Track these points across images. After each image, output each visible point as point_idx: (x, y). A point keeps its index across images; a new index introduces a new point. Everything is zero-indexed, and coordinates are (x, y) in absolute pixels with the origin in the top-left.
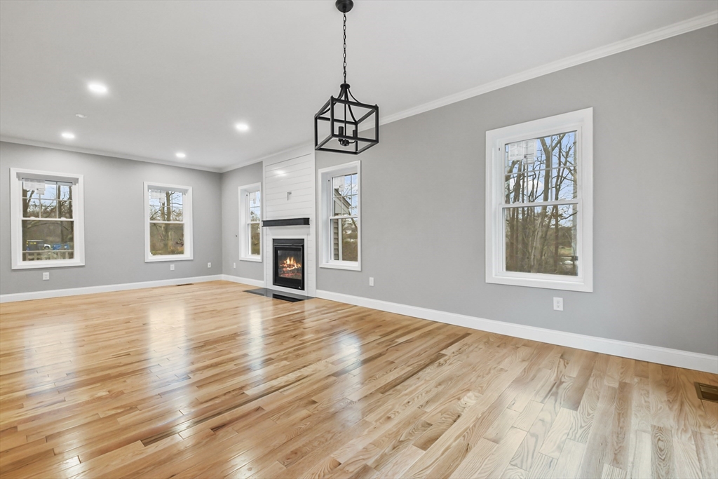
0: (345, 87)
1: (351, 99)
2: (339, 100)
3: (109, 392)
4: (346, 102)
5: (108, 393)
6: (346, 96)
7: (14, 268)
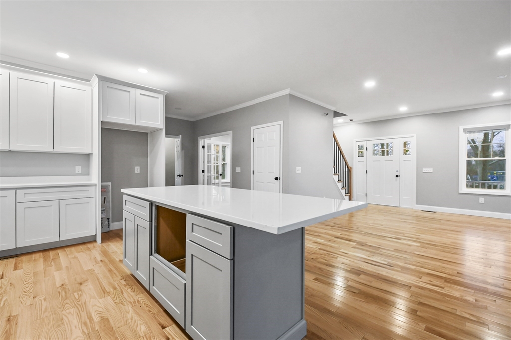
3: (476, 300)
5: (474, 301)
7: (460, 192)
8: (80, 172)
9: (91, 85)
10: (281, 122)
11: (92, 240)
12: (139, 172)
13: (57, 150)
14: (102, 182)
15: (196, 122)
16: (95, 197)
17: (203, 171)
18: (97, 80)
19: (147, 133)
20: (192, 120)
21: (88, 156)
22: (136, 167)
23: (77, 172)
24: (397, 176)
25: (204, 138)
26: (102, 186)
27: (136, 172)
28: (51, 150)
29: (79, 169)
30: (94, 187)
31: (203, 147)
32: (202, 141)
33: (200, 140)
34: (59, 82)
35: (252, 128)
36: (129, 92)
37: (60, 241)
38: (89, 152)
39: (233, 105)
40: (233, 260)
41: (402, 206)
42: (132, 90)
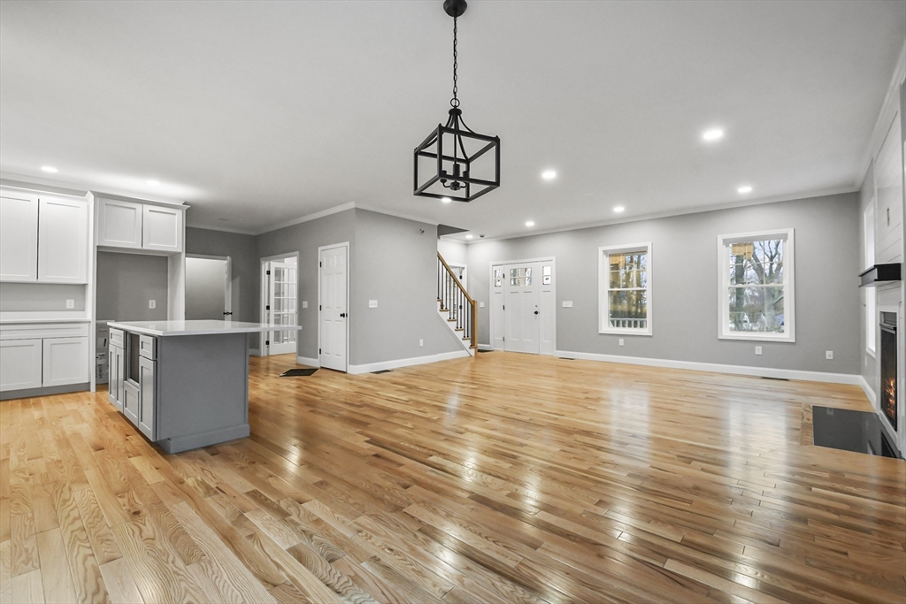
0: (455, 113)
1: (462, 128)
2: (447, 129)
4: (457, 132)
6: (457, 125)
7: (600, 332)
8: (73, 307)
9: (87, 201)
10: (347, 244)
11: (85, 388)
12: (154, 307)
13: (41, 280)
14: (97, 319)
15: (258, 236)
16: (89, 337)
17: (268, 308)
18: (92, 197)
19: (167, 257)
20: (253, 233)
21: (84, 286)
22: (150, 301)
23: (68, 307)
24: (536, 313)
25: (269, 260)
26: (97, 325)
27: (150, 307)
28: (34, 280)
29: (70, 303)
30: (87, 325)
31: (269, 273)
32: (267, 264)
33: (263, 262)
34: (47, 199)
35: (320, 249)
36: (134, 209)
37: (42, 388)
38: (84, 282)
39: (304, 215)
40: (155, 361)
41: (541, 353)
42: (139, 207)
